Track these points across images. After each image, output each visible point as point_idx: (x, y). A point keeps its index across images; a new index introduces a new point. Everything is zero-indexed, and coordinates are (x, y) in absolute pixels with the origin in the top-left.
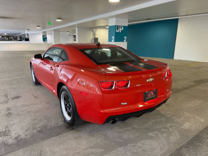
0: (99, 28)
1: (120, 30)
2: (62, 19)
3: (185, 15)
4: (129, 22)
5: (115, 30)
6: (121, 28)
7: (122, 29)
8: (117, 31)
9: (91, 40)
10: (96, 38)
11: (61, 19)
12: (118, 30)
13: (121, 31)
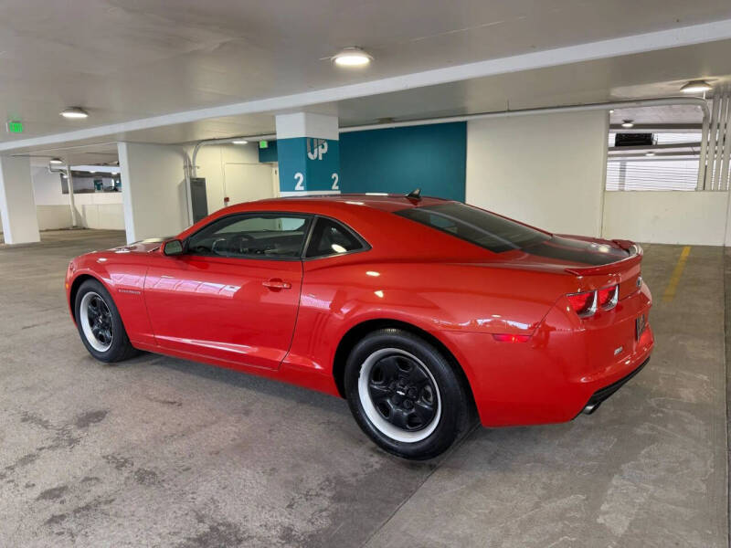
0: (207, 145)
1: (321, 151)
2: (89, 109)
3: (505, 112)
4: (340, 127)
5: (307, 153)
6: (320, 147)
7: (325, 150)
8: (310, 155)
9: (180, 186)
10: (197, 179)
11: (86, 113)
12: (313, 153)
13: (323, 154)
